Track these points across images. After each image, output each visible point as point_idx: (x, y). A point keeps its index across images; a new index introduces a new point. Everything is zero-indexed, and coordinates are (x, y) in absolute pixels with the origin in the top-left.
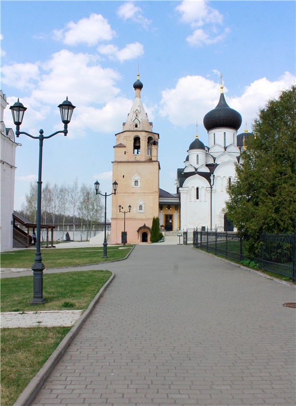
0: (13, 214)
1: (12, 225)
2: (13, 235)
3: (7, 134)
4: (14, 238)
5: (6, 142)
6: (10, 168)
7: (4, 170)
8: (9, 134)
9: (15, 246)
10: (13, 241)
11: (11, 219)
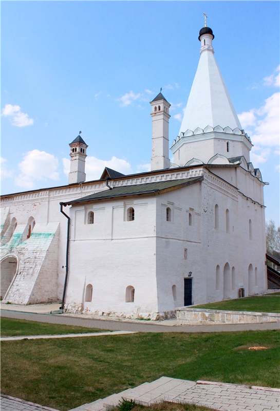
0: (266, 254)
1: (266, 266)
2: (268, 275)
3: (255, 175)
4: (268, 279)
5: (255, 182)
6: (260, 208)
7: (256, 210)
8: (257, 174)
9: (270, 287)
10: (268, 282)
11: (264, 259)
